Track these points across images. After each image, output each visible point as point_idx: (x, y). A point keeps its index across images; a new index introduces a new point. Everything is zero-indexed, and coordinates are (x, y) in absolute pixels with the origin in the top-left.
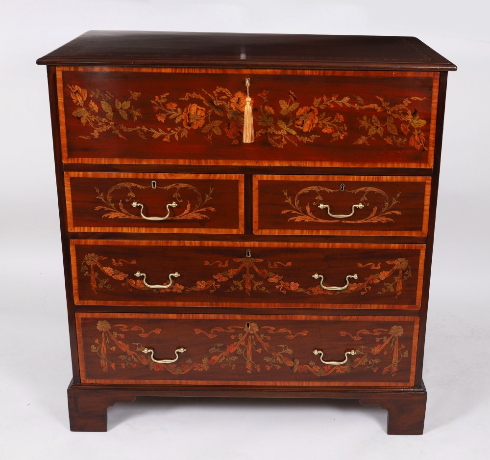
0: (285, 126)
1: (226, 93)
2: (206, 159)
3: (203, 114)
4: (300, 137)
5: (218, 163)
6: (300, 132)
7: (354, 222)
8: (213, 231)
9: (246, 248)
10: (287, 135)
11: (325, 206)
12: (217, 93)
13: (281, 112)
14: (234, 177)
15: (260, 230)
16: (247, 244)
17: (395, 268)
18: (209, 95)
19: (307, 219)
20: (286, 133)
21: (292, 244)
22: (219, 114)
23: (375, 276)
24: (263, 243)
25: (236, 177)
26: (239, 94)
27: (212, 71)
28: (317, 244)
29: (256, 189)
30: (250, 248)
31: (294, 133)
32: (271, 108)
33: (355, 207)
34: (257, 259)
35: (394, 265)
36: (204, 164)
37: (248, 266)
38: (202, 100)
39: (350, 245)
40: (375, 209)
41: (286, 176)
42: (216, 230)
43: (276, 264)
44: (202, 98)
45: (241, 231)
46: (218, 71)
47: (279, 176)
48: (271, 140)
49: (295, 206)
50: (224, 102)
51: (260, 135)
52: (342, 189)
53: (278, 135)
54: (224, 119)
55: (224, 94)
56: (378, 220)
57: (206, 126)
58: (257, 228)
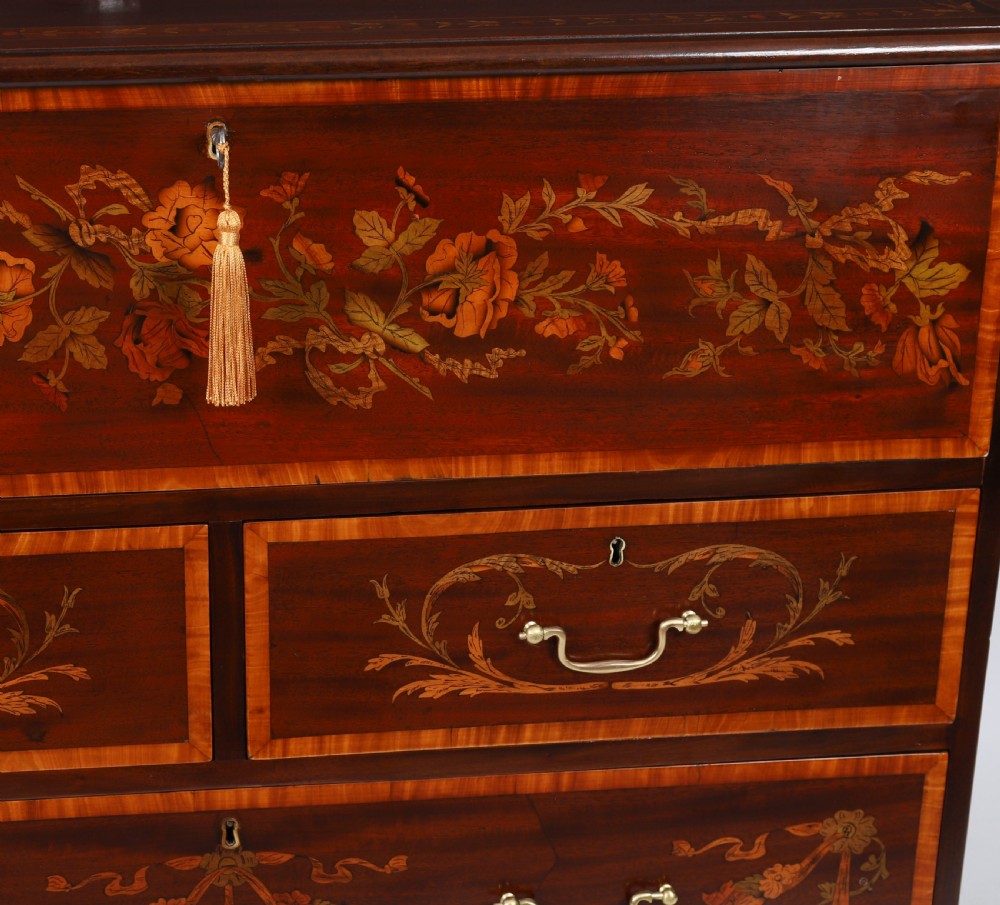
0: (381, 318)
1: (124, 192)
2: (42, 469)
3: (26, 285)
4: (443, 359)
5: (97, 484)
6: (443, 341)
7: (661, 685)
8: (82, 759)
9: (222, 814)
10: (386, 355)
11: (549, 633)
12: (85, 192)
13: (361, 262)
14: (164, 537)
15: (279, 743)
16: (226, 798)
17: (823, 849)
18: (50, 203)
19: (472, 686)
20: (381, 348)
21: (408, 787)
22: (94, 282)
23: (741, 886)
24: (290, 789)
25: (173, 537)
26: (182, 195)
27: (57, 99)
28: (511, 778)
29: (257, 579)
30: (237, 813)
31: (417, 343)
32: (318, 249)
33: (672, 631)
34: (266, 854)
35: (818, 839)
36: (34, 493)
37: (230, 882)
38: (20, 227)
39: (642, 775)
40: (750, 627)
41: (386, 519)
42: (91, 752)
43: (347, 867)
44: (16, 217)
45: (200, 748)
46: (87, 100)
47: (355, 520)
48: (319, 380)
49: (421, 638)
50: (113, 229)
51: (272, 361)
52: (616, 558)
53: (350, 357)
54: (119, 301)
55: (116, 196)
56: (758, 670)
57: (40, 334)
58: (266, 733)
